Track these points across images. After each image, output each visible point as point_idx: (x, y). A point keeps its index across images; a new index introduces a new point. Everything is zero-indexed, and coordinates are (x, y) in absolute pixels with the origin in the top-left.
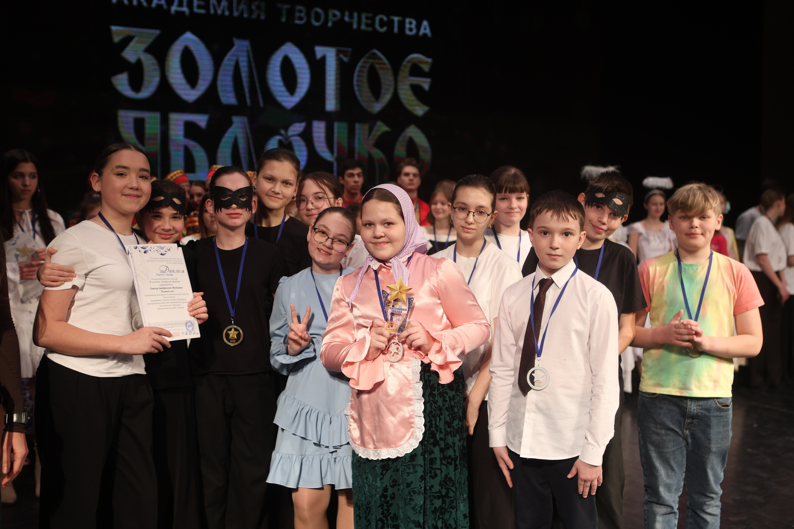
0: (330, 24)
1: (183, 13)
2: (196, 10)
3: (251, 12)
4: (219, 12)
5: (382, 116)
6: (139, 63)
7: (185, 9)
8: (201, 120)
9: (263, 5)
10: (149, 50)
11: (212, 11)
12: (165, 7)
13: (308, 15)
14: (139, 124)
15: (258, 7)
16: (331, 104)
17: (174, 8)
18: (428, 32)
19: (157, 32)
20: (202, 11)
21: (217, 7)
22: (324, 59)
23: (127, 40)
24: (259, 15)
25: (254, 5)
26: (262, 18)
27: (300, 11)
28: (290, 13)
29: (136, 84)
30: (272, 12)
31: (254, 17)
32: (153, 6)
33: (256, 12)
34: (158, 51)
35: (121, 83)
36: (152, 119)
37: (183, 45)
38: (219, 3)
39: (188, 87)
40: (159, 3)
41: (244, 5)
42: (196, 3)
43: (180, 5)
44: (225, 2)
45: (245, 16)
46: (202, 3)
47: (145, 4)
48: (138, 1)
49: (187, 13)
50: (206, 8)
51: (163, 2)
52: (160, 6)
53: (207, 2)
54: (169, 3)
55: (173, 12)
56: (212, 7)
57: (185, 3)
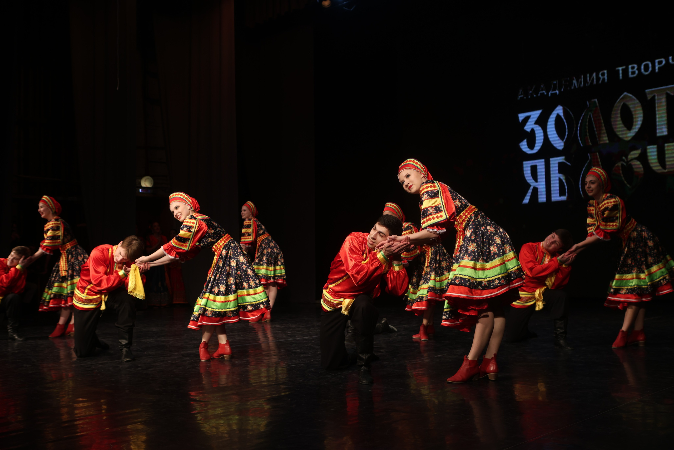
0: (657, 70)
1: (556, 94)
3: (598, 79)
4: (577, 86)
6: (533, 130)
7: (557, 91)
9: (606, 71)
10: (536, 123)
11: (573, 88)
12: (545, 93)
13: (639, 69)
14: (534, 169)
15: (603, 75)
16: (662, 130)
17: (551, 93)
19: (541, 111)
21: (576, 83)
23: (527, 118)
24: (604, 79)
25: (600, 73)
26: (606, 81)
27: (633, 68)
28: (625, 72)
29: (531, 145)
30: (613, 74)
31: (600, 82)
32: (539, 95)
33: (602, 78)
34: (542, 122)
35: (524, 146)
36: (540, 164)
37: (556, 115)
38: (577, 79)
39: (560, 141)
40: (542, 92)
41: (594, 75)
42: (563, 85)
43: (554, 89)
44: (582, 78)
45: (595, 83)
46: (567, 84)
47: (535, 96)
48: (531, 94)
49: (558, 93)
50: (570, 86)
51: (544, 91)
52: (543, 94)
53: (570, 82)
54: (548, 90)
55: (550, 95)
56: (573, 84)
57: (557, 87)
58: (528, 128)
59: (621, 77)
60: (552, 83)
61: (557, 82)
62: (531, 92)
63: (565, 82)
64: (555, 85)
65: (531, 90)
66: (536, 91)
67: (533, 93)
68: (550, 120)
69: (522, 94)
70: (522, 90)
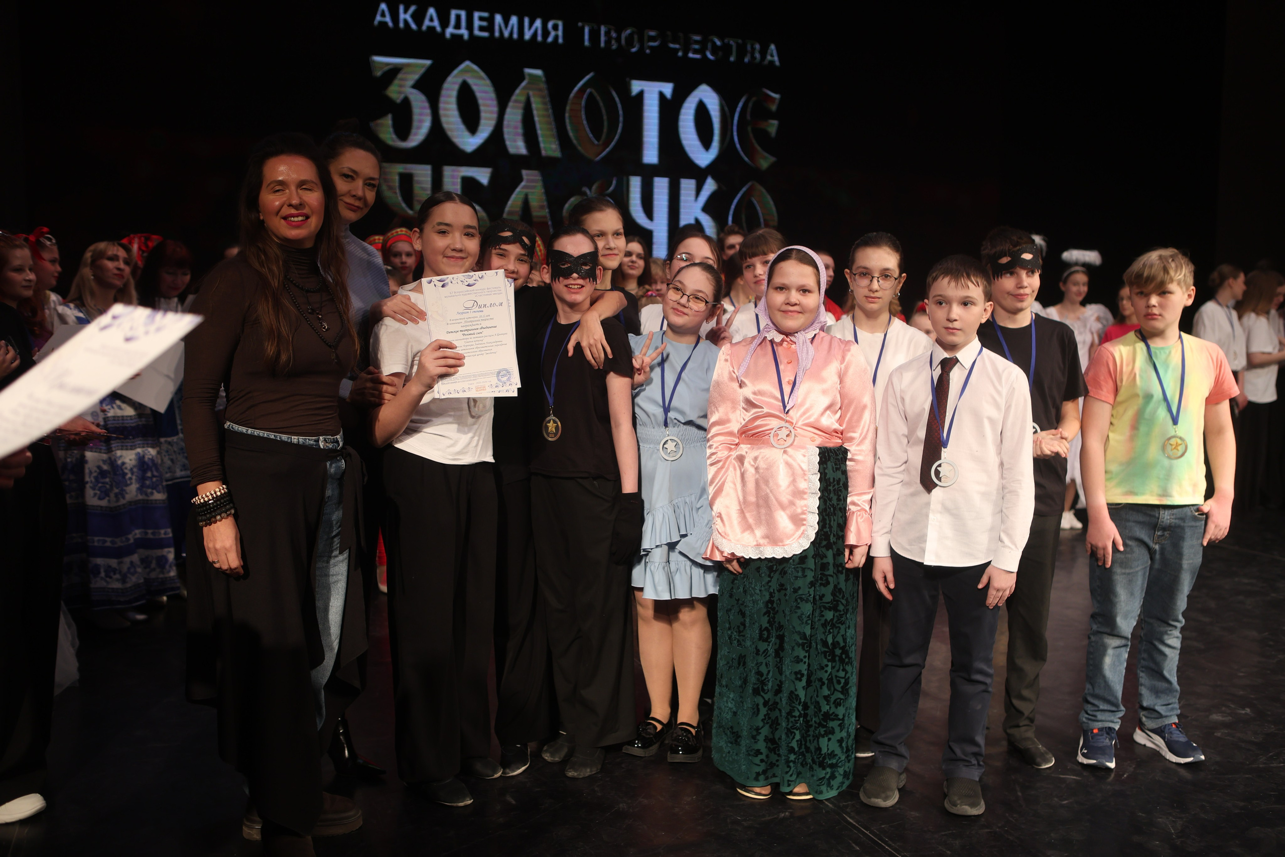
0: (648, 52)
1: (461, 36)
2: (477, 32)
3: (546, 33)
4: (506, 34)
5: (713, 170)
6: (406, 102)
7: (464, 32)
8: (483, 175)
9: (560, 23)
10: (417, 86)
11: (497, 34)
12: (439, 29)
13: (618, 40)
14: (407, 181)
15: (555, 27)
16: (650, 155)
17: (450, 31)
18: (776, 58)
19: (428, 62)
20: (485, 34)
21: (503, 26)
22: (641, 94)
23: (393, 72)
24: (556, 37)
25: (550, 25)
26: (560, 41)
27: (607, 33)
28: (595, 35)
29: (403, 128)
30: (572, 33)
31: (550, 39)
32: (424, 28)
33: (553, 33)
34: (430, 87)
35: (386, 129)
36: (423, 174)
37: (460, 80)
38: (506, 21)
39: (466, 133)
40: (431, 24)
41: (538, 23)
42: (477, 23)
43: (458, 26)
44: (514, 20)
45: (539, 38)
46: (484, 24)
47: (414, 26)
48: (406, 21)
49: (466, 37)
50: (490, 28)
51: (436, 23)
52: (431, 29)
53: (491, 20)
54: (445, 23)
55: (448, 35)
56: (497, 28)
57: (463, 23)
58: (397, 91)
59: (587, 43)
60: (453, 13)
61: (463, 14)
62: (405, 16)
63: (481, 19)
64: (458, 17)
65: (406, 11)
66: (419, 17)
67: (410, 20)
68: (446, 85)
69: (383, 15)
70: (383, 6)
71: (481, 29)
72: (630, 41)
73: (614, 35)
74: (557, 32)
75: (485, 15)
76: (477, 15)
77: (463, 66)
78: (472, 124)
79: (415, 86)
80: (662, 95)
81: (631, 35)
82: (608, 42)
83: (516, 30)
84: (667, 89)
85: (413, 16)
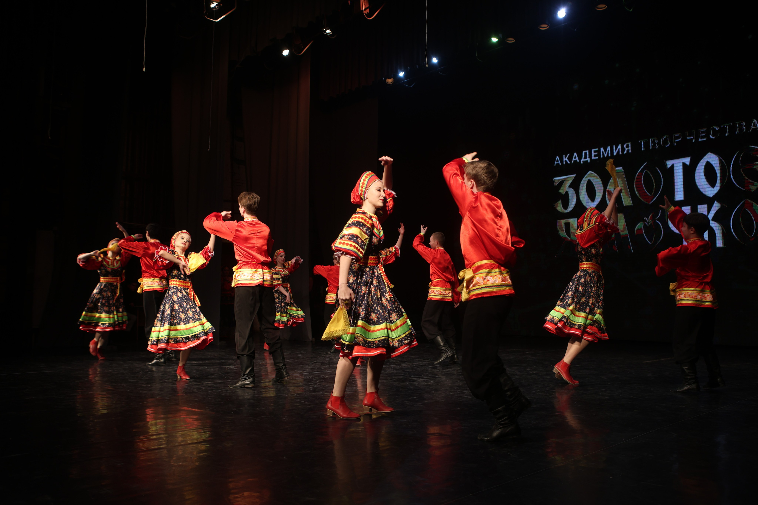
0: (675, 144)
1: (587, 161)
2: (593, 158)
3: (623, 149)
4: (606, 155)
5: (716, 197)
6: (567, 193)
7: (588, 159)
9: (630, 144)
11: (602, 156)
12: (578, 161)
13: (659, 143)
14: (568, 225)
15: (627, 146)
16: (679, 196)
17: (583, 160)
19: (575, 175)
20: (597, 158)
21: (604, 153)
22: (673, 166)
23: (562, 183)
24: (628, 150)
25: (625, 146)
26: (630, 151)
28: (647, 145)
29: (566, 205)
30: (636, 147)
31: (625, 152)
32: (573, 162)
33: (626, 149)
34: (575, 185)
35: (559, 206)
36: (573, 222)
37: (587, 179)
38: (605, 150)
39: (590, 201)
40: (575, 159)
41: (620, 147)
42: (593, 154)
43: (585, 157)
44: (609, 148)
45: (620, 153)
46: (596, 153)
47: (569, 162)
48: (566, 161)
49: (589, 161)
50: (599, 155)
51: (577, 158)
52: (575, 161)
53: (599, 151)
54: (580, 158)
55: (582, 162)
56: (602, 154)
57: (588, 156)
58: (563, 190)
59: (643, 149)
60: (584, 152)
61: (587, 151)
62: (565, 159)
63: (595, 152)
64: (586, 153)
65: (565, 158)
66: (570, 159)
67: (567, 160)
68: (582, 182)
69: (557, 161)
70: (558, 157)
71: (595, 156)
72: (665, 142)
73: (656, 141)
74: (628, 148)
75: (597, 149)
76: (593, 151)
77: (588, 173)
78: (593, 198)
79: (570, 187)
80: (684, 164)
81: (666, 139)
82: (654, 146)
83: (610, 152)
84: (687, 161)
85: (568, 159)
